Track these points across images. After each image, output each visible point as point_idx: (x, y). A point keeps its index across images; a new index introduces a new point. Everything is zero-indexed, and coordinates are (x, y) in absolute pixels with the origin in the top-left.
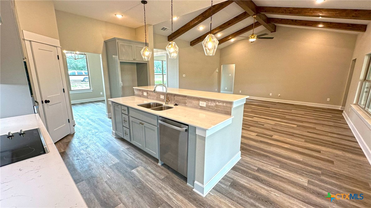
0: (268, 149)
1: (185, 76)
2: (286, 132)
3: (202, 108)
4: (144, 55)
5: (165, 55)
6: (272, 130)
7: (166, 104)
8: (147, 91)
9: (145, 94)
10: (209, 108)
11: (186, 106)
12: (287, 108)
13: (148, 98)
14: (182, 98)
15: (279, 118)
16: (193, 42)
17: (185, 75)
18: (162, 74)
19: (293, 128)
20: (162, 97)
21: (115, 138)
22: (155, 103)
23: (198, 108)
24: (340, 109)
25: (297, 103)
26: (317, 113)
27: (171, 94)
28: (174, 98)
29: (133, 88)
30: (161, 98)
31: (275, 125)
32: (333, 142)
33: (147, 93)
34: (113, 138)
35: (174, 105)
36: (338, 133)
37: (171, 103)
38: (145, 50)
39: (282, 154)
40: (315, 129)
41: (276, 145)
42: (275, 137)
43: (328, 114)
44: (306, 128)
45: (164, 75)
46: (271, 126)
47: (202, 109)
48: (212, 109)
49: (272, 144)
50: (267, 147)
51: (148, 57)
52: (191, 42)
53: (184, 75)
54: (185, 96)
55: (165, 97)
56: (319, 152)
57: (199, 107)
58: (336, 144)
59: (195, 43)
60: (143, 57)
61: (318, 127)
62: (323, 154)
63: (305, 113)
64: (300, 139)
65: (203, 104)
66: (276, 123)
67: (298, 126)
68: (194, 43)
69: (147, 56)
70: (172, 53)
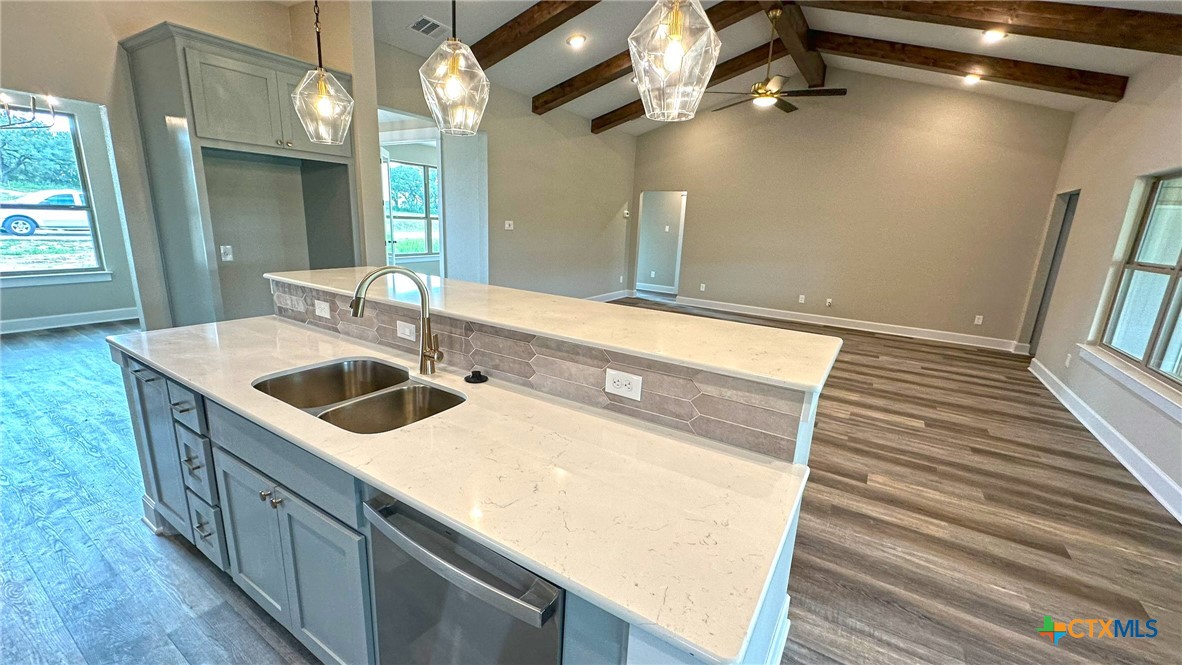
0: (877, 554)
1: (512, 228)
2: (903, 452)
3: (617, 406)
4: (314, 118)
5: (434, 143)
6: (853, 444)
7: (423, 370)
8: (331, 298)
9: (322, 309)
10: (664, 411)
11: (531, 386)
12: (861, 348)
13: (336, 330)
14: (510, 342)
15: (857, 391)
16: (545, 99)
17: (511, 222)
18: (424, 215)
19: (914, 433)
20: (406, 330)
21: (160, 535)
22: (364, 362)
23: (596, 404)
24: (1012, 350)
25: (883, 328)
26: (957, 366)
27: (453, 321)
28: (467, 343)
29: (266, 275)
30: (399, 335)
31: (853, 421)
32: (1077, 497)
33: (333, 309)
34: (147, 535)
35: (468, 380)
36: (1065, 449)
37: (451, 363)
38: (314, 86)
39: (938, 577)
40: (983, 433)
41: (899, 527)
42: (878, 481)
43: (991, 372)
44: (959, 431)
45: (433, 221)
46: (842, 428)
47: (621, 410)
48: (677, 416)
49: (883, 522)
50: (868, 544)
51: (334, 125)
52: (536, 99)
53: (509, 225)
54: (528, 338)
55: (417, 330)
56: (1059, 550)
57: (605, 400)
58: (1088, 502)
59: (552, 101)
60: (310, 128)
61: (993, 426)
62: (1083, 565)
63: (923, 368)
64: (966, 490)
65: (627, 385)
66: (852, 414)
67: (931, 423)
68: (546, 102)
69: (326, 122)
70: (455, 105)
